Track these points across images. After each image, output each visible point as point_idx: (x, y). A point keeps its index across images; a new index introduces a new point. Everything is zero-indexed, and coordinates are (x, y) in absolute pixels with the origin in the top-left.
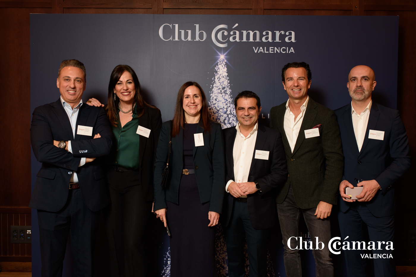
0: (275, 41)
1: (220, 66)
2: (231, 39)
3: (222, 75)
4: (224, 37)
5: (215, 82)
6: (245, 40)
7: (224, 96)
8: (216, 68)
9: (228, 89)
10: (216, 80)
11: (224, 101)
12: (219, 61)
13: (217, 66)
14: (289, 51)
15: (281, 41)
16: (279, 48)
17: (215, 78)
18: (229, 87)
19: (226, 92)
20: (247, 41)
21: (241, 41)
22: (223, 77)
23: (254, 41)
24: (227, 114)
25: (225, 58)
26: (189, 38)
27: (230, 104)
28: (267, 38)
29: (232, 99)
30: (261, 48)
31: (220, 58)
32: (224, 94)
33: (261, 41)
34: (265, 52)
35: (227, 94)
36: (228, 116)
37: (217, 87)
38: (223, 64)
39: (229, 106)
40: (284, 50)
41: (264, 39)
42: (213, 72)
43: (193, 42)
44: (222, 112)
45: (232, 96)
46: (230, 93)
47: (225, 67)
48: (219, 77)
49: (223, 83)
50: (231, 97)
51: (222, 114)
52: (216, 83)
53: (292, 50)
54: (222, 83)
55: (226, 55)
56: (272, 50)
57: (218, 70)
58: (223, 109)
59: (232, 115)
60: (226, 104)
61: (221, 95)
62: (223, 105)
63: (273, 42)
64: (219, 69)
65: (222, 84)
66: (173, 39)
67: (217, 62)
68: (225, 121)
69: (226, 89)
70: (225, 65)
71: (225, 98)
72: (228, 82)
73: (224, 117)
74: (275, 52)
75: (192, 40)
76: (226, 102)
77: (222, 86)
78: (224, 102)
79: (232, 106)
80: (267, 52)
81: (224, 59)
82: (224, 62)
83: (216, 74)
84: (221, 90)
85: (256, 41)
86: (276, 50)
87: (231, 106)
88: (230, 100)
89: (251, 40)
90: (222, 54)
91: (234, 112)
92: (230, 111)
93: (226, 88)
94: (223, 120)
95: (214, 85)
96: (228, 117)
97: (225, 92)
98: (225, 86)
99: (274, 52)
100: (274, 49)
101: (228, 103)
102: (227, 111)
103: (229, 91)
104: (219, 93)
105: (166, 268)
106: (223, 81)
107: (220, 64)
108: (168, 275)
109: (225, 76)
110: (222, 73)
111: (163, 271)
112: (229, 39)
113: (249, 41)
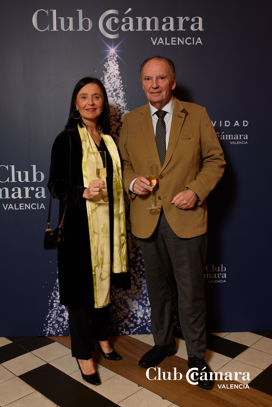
0: (178, 30)
1: (110, 63)
2: (123, 28)
3: (112, 74)
4: (114, 25)
6: (140, 28)
7: (116, 100)
8: (105, 65)
9: (120, 91)
10: (106, 80)
12: (109, 56)
14: (195, 43)
15: (185, 30)
16: (183, 38)
17: (104, 78)
18: (122, 89)
19: (118, 95)
20: (143, 30)
21: (136, 30)
22: (114, 76)
23: (151, 30)
24: (120, 122)
25: (115, 52)
26: (71, 28)
27: (124, 110)
28: (168, 27)
29: (126, 104)
30: (161, 39)
31: (110, 53)
32: (115, 98)
33: (160, 30)
34: (166, 44)
35: (120, 97)
38: (113, 60)
39: (123, 113)
40: (189, 41)
41: (164, 28)
42: (102, 71)
43: (76, 33)
44: (114, 120)
45: (125, 100)
46: (123, 96)
47: (116, 63)
48: (110, 76)
49: (115, 83)
51: (114, 122)
52: (106, 84)
53: (199, 41)
54: (113, 84)
55: (117, 49)
56: (175, 41)
57: (107, 67)
58: (115, 116)
60: (118, 110)
61: (113, 99)
64: (109, 66)
66: (50, 29)
67: (106, 58)
69: (118, 91)
70: (116, 61)
71: (117, 103)
72: (120, 83)
73: (117, 126)
74: (178, 44)
75: (74, 30)
76: (119, 108)
77: (113, 87)
78: (116, 107)
80: (169, 44)
82: (114, 57)
83: (106, 72)
84: (112, 93)
85: (154, 30)
86: (180, 41)
88: (123, 105)
89: (148, 28)
90: (113, 47)
93: (118, 90)
94: (115, 130)
98: (116, 87)
99: (177, 43)
100: (177, 40)
102: (120, 118)
103: (121, 94)
104: (110, 96)
105: (52, 312)
106: (114, 81)
107: (110, 59)
108: (54, 320)
109: (117, 74)
110: (113, 72)
111: (49, 315)
112: (120, 28)
113: (145, 30)
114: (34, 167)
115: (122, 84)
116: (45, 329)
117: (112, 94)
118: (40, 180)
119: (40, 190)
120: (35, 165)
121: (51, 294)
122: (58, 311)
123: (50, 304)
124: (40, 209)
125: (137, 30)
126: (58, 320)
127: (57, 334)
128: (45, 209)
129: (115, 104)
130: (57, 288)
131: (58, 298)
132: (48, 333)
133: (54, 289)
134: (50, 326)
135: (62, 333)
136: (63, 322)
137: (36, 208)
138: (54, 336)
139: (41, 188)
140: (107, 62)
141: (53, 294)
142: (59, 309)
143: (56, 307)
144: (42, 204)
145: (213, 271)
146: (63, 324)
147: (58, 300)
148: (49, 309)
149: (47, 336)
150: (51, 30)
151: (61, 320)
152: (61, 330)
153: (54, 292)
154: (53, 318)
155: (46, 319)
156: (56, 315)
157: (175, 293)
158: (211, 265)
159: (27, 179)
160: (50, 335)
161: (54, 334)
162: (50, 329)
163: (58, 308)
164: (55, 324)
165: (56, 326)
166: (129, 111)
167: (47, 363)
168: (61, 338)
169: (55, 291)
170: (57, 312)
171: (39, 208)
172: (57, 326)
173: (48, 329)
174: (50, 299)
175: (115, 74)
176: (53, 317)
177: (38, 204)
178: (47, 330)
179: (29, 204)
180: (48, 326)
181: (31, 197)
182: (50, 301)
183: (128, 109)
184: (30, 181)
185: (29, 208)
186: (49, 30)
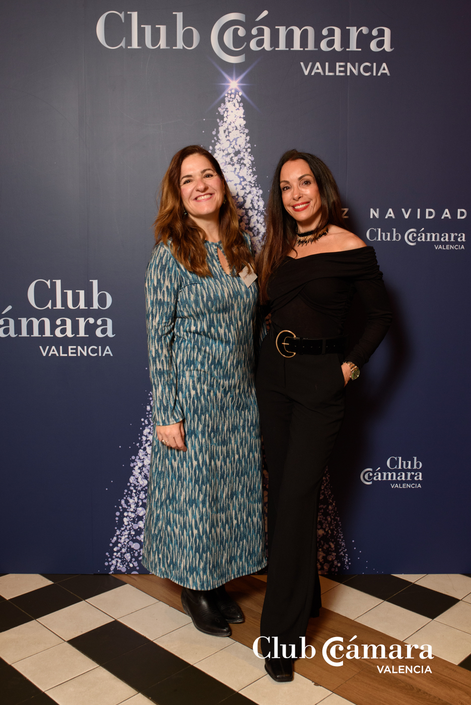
0: (347, 50)
1: (229, 105)
2: (253, 45)
3: (233, 125)
4: (237, 40)
5: (218, 139)
6: (282, 46)
7: (238, 171)
8: (220, 109)
9: (246, 154)
10: (222, 135)
11: (238, 180)
12: (228, 94)
13: (222, 104)
14: (377, 72)
15: (360, 50)
16: (357, 64)
17: (218, 132)
18: (249, 150)
20: (288, 49)
21: (274, 49)
23: (302, 49)
24: (245, 209)
25: (239, 86)
26: (162, 44)
27: (251, 187)
28: (331, 43)
30: (318, 64)
31: (230, 88)
33: (317, 49)
34: (327, 73)
35: (245, 165)
36: (247, 214)
37: (223, 151)
38: (235, 101)
39: (250, 192)
40: (366, 69)
41: (323, 46)
42: (215, 118)
43: (171, 53)
45: (254, 170)
47: (240, 106)
49: (236, 141)
50: (253, 172)
53: (385, 69)
54: (234, 141)
55: (242, 81)
56: (342, 69)
57: (224, 112)
59: (256, 212)
60: (242, 188)
62: (237, 188)
63: (344, 51)
64: (227, 111)
65: (234, 143)
66: (126, 46)
67: (222, 96)
68: (241, 224)
69: (242, 155)
70: (240, 102)
71: (241, 175)
72: (246, 140)
74: (348, 74)
75: (169, 48)
76: (243, 183)
77: (234, 148)
79: (255, 192)
80: (331, 74)
81: (238, 89)
82: (237, 96)
84: (232, 157)
85: (306, 49)
86: (351, 70)
87: (253, 191)
88: (251, 178)
89: (297, 46)
90: (234, 77)
91: (259, 203)
92: (252, 203)
93: (242, 153)
95: (217, 147)
96: (248, 216)
97: (240, 162)
98: (239, 148)
99: (346, 73)
100: (345, 67)
101: (246, 185)
102: (245, 201)
103: (248, 160)
104: (227, 163)
105: (121, 533)
106: (236, 137)
107: (229, 99)
108: (124, 546)
109: (240, 126)
110: (234, 121)
111: (115, 538)
112: (248, 45)
113: (292, 49)
114: (95, 283)
115: (249, 142)
116: (109, 562)
117: (231, 159)
118: (105, 306)
119: (104, 323)
120: (97, 281)
121: (121, 502)
122: (131, 531)
123: (117, 519)
124: (104, 355)
125: (276, 49)
126: (130, 546)
127: (129, 571)
128: (112, 355)
129: (237, 177)
130: (129, 492)
131: (132, 510)
132: (112, 568)
133: (125, 493)
134: (116, 557)
135: (138, 568)
136: (139, 551)
137: (96, 354)
138: (123, 573)
139: (106, 320)
140: (225, 104)
141: (123, 502)
142: (133, 529)
143: (129, 525)
144: (108, 348)
145: (400, 467)
146: (139, 553)
147: (132, 512)
148: (116, 528)
149: (111, 573)
150: (129, 47)
151: (136, 546)
152: (136, 564)
153: (125, 498)
154: (123, 544)
155: (111, 545)
156: (128, 538)
157: (334, 504)
158: (396, 458)
159: (82, 305)
160: (117, 571)
161: (124, 570)
162: (117, 562)
163: (132, 527)
164: (125, 553)
165: (128, 556)
166: (260, 189)
167: (114, 620)
168: (135, 577)
169: (127, 498)
170: (130, 533)
171: (102, 353)
172: (130, 558)
173: (114, 562)
174: (119, 510)
175: (237, 124)
176: (122, 541)
177: (100, 347)
178: (112, 564)
179: (85, 347)
180: (114, 557)
181: (88, 336)
182: (118, 514)
183: (258, 186)
184: (87, 308)
185: (85, 354)
186: (124, 47)
